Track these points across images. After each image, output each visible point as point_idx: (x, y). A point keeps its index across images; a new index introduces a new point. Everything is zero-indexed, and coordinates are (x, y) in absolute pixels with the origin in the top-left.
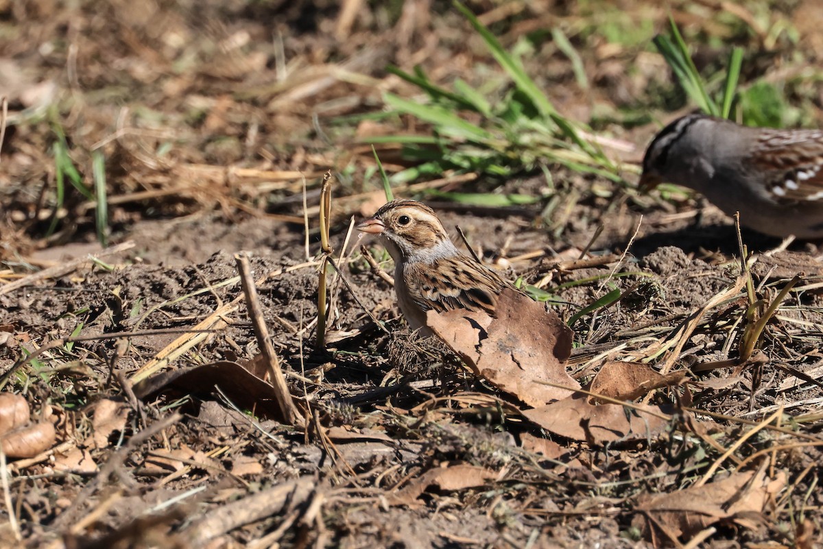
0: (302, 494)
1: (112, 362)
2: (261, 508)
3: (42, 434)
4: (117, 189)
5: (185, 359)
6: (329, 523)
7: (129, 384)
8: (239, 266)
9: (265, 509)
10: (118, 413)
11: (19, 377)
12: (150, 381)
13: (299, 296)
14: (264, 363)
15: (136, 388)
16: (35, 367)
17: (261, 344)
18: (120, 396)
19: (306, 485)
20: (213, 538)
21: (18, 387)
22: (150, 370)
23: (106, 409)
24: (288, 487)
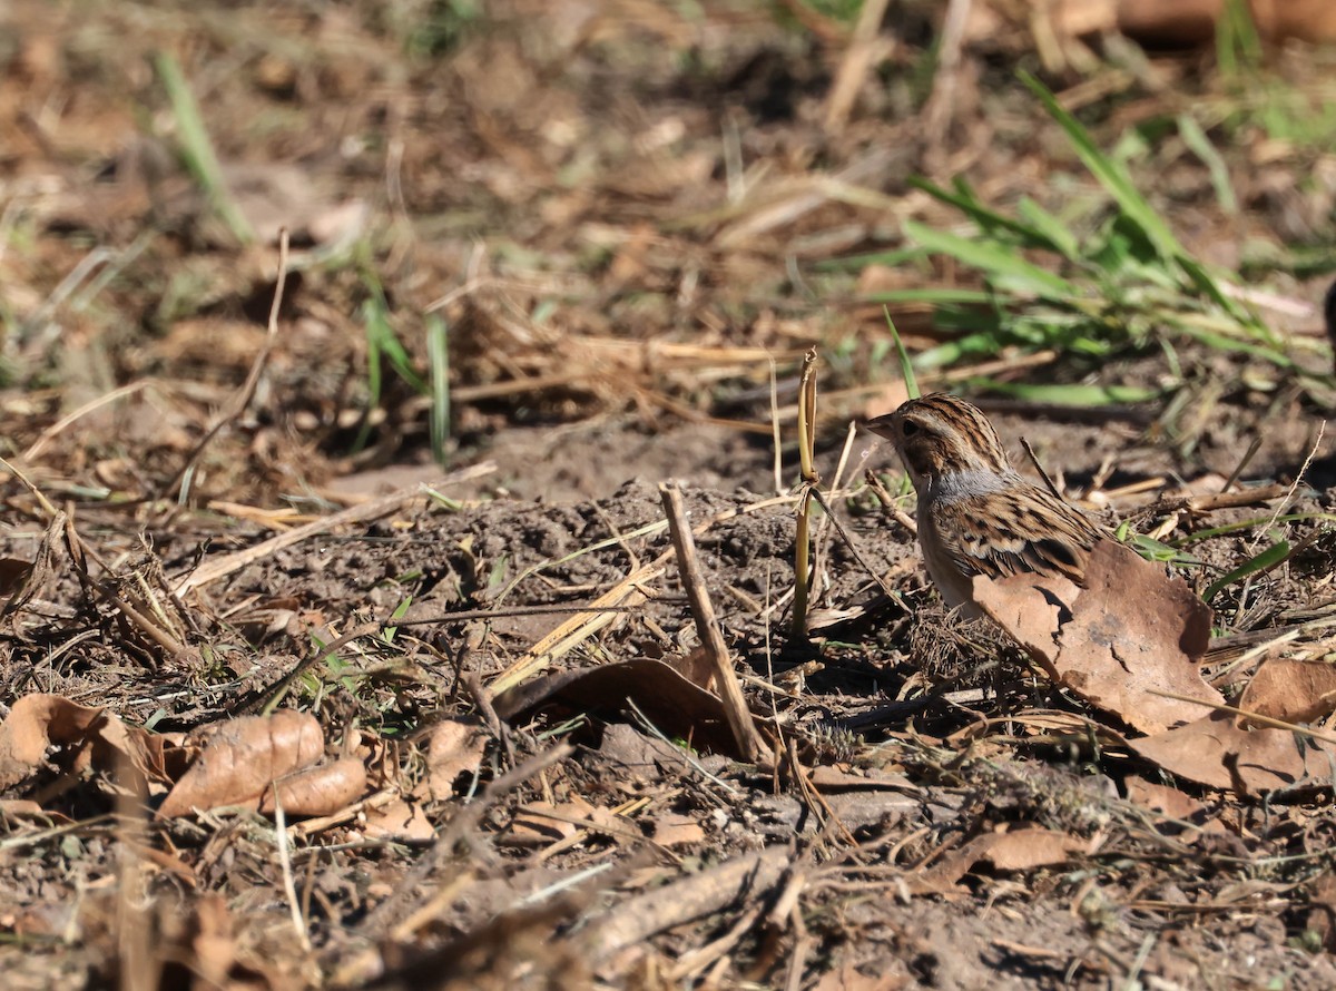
0: (768, 876)
1: (459, 659)
2: (702, 899)
3: (344, 777)
4: (468, 377)
5: (578, 654)
6: (814, 923)
7: (487, 696)
8: (667, 503)
9: (707, 901)
10: (469, 743)
11: (308, 684)
12: (520, 691)
13: (764, 552)
14: (707, 662)
15: (498, 702)
16: (332, 667)
17: (703, 632)
18: (471, 715)
19: (775, 861)
20: (623, 948)
21: (305, 700)
22: (520, 672)
23: (449, 736)
24: (746, 865)
